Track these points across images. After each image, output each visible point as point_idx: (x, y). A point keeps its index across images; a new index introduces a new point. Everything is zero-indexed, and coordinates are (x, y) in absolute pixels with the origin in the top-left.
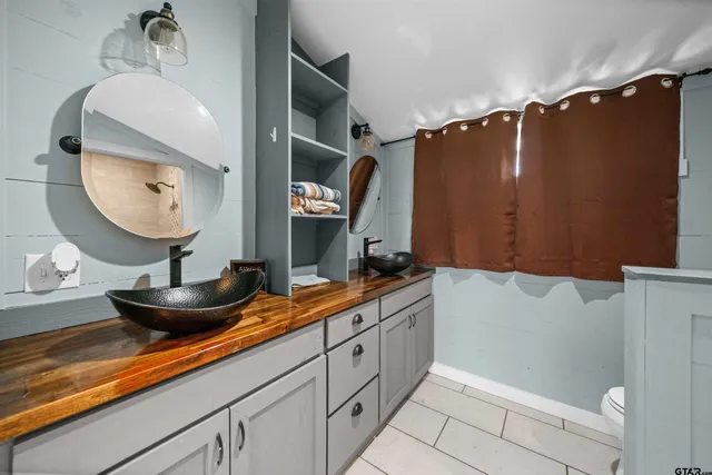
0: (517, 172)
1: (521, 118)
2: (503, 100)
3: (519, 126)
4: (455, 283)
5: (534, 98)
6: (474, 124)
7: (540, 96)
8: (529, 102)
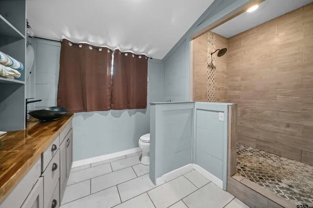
0: (112, 73)
1: (113, 53)
2: (109, 44)
3: (113, 56)
4: (85, 119)
5: (118, 48)
6: (96, 48)
7: (120, 48)
8: (117, 49)
